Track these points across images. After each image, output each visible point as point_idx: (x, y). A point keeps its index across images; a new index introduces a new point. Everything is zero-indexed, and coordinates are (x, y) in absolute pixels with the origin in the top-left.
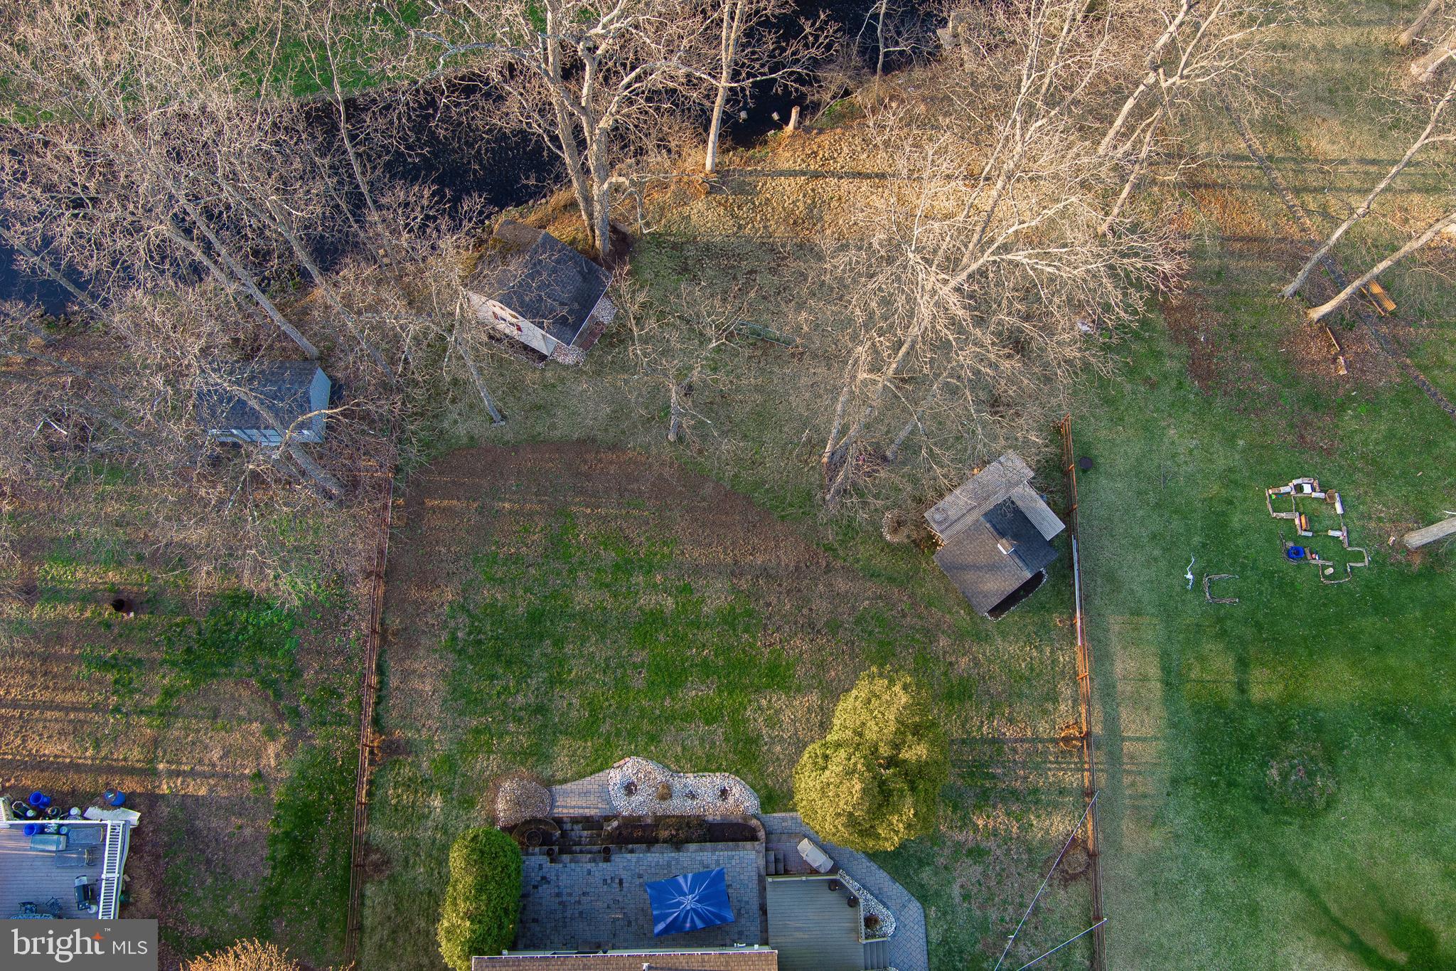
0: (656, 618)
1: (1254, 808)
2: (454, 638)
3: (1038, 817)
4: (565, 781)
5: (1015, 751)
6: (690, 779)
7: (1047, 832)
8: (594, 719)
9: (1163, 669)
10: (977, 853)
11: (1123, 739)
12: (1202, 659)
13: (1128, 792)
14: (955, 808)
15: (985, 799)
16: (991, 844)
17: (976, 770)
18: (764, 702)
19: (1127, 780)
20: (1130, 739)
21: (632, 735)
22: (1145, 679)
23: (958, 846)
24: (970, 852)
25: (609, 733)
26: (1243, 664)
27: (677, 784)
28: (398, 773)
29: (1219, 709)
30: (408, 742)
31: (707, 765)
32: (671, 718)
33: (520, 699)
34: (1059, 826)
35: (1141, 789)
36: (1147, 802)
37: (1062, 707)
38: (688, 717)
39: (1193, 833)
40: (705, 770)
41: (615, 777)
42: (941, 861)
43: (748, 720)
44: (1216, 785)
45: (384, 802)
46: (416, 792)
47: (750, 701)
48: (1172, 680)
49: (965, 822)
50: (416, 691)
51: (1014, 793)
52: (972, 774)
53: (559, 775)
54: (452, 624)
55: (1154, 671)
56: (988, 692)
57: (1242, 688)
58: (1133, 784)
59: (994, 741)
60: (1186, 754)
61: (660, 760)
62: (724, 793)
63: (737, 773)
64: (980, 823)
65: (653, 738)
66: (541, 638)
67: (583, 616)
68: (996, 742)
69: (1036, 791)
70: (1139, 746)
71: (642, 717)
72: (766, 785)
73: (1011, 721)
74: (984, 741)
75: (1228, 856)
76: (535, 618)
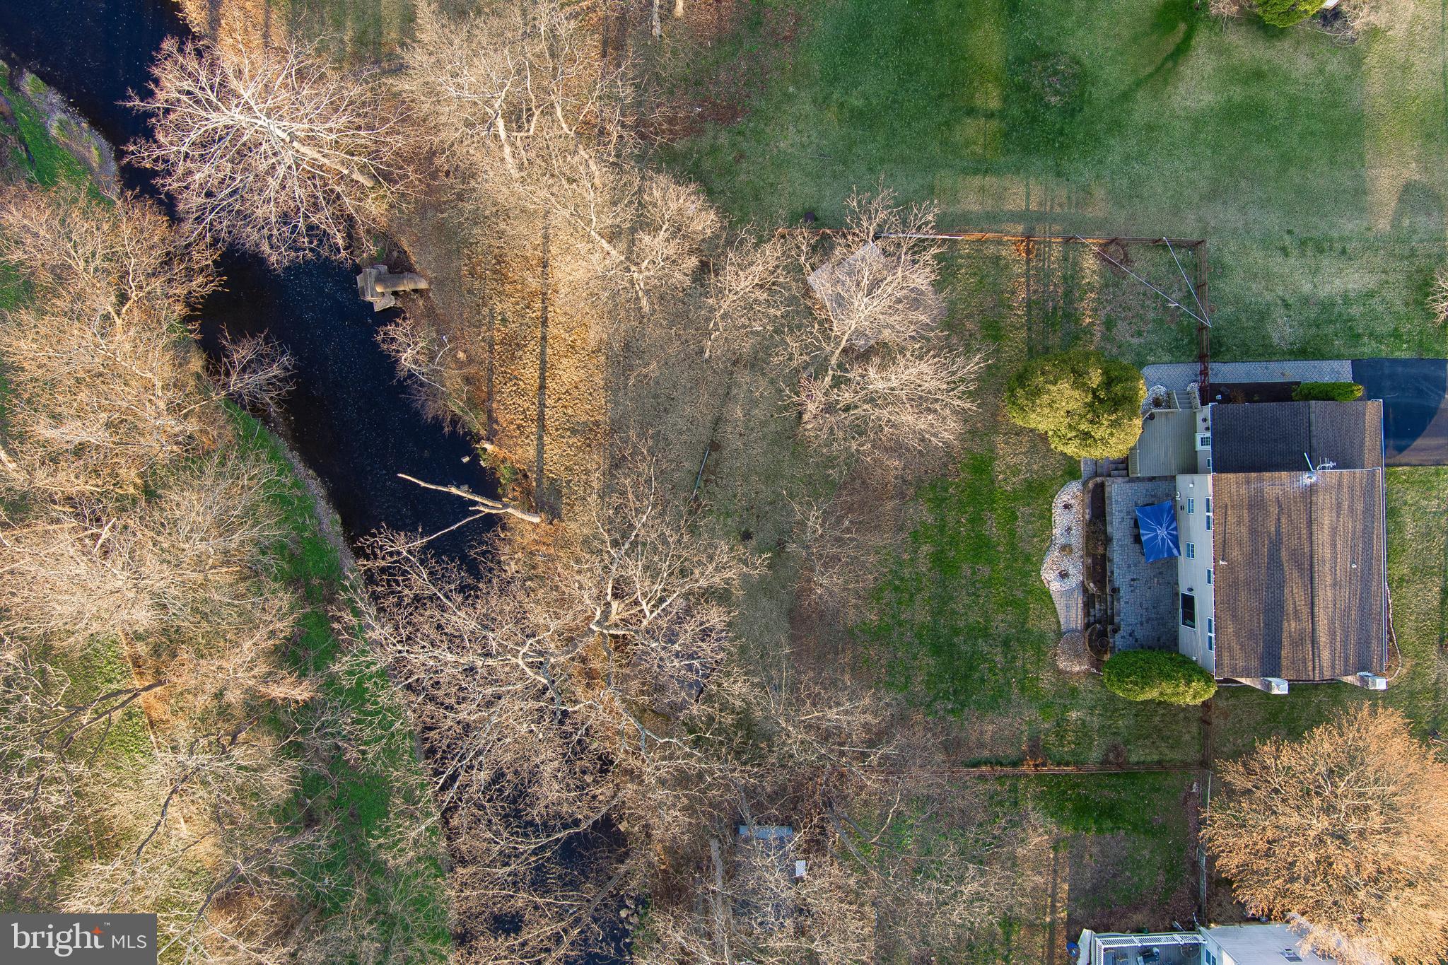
0: (938, 559)
1: (1079, 118)
2: (952, 711)
3: (1083, 277)
4: (1058, 622)
5: (1035, 291)
6: (1056, 531)
7: (1094, 272)
8: (1013, 603)
9: (975, 174)
10: (1109, 324)
11: (1027, 209)
12: (967, 144)
13: (1066, 210)
14: (1078, 338)
15: (1071, 316)
16: (1102, 313)
17: (1049, 320)
18: (1001, 477)
19: (1058, 210)
20: (1027, 204)
21: (1026, 575)
22: (982, 189)
23: (1105, 338)
24: (1108, 329)
25: (1024, 591)
26: (971, 112)
27: (1060, 541)
28: (1053, 744)
29: (1006, 135)
30: (1030, 740)
31: (1046, 518)
32: (1013, 547)
33: (999, 658)
34: (1090, 263)
35: (1064, 200)
36: (1073, 197)
37: (1004, 253)
38: (1012, 533)
39: (1095, 165)
40: (1050, 520)
41: (1055, 586)
42: (1115, 351)
43: (1014, 488)
44: (1061, 144)
45: (1073, 753)
46: (1066, 730)
47: (1000, 488)
48: (982, 167)
49: (1088, 331)
50: (992, 737)
51: (1068, 293)
52: (1053, 325)
53: (1054, 627)
54: (941, 713)
55: (977, 181)
56: (993, 308)
57: (990, 115)
58: (1060, 205)
59: (1029, 307)
60: (1039, 163)
61: (1042, 553)
62: (1067, 507)
63: (1052, 497)
64: (1088, 320)
65: (1028, 559)
66: (952, 645)
67: (937, 613)
68: (1029, 304)
69: (1065, 278)
70: (1032, 198)
71: (1011, 567)
72: (1062, 476)
73: (1013, 293)
74: (1029, 314)
75: (1112, 142)
76: (937, 650)
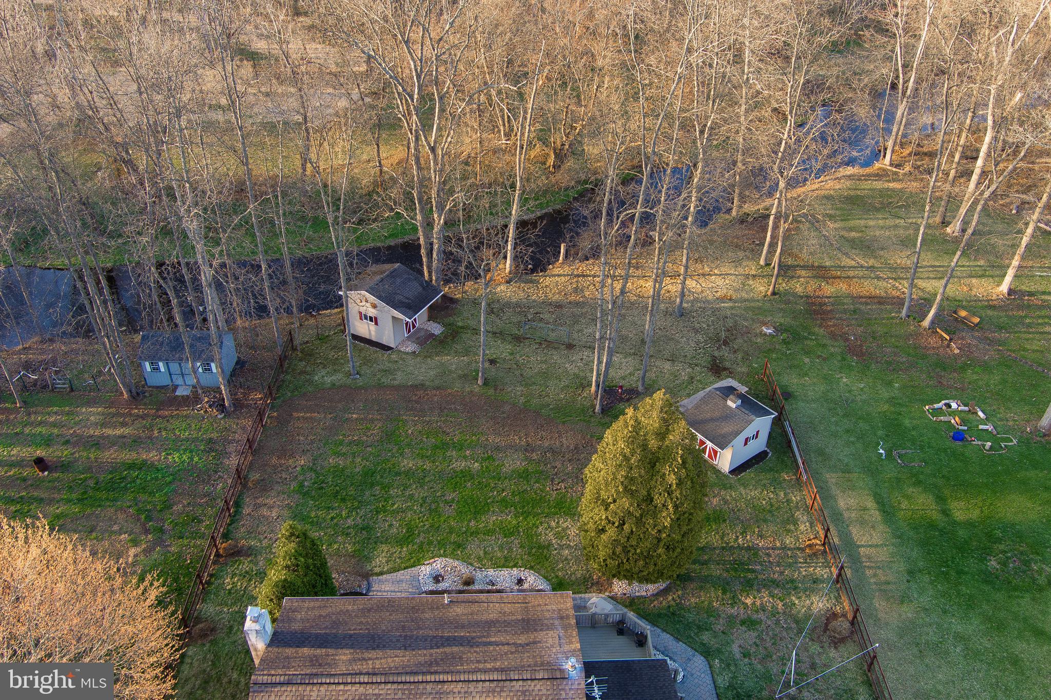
0: (466, 475)
1: (986, 588)
2: (302, 485)
3: (799, 598)
4: (381, 573)
5: (769, 555)
6: (491, 572)
7: (809, 608)
8: (411, 532)
9: (878, 503)
10: (750, 623)
11: (859, 546)
12: (908, 497)
13: (872, 580)
14: (724, 592)
15: (748, 585)
16: (761, 616)
17: (738, 566)
18: (553, 524)
19: (869, 573)
20: (863, 546)
21: (442, 544)
22: (865, 509)
23: (731, 619)
24: (743, 623)
25: (422, 543)
26: (941, 499)
27: (479, 575)
28: (237, 568)
29: (932, 526)
30: (250, 548)
31: (506, 563)
32: (475, 533)
33: (350, 522)
34: (819, 604)
35: (883, 578)
36: (890, 587)
37: (802, 527)
38: (489, 532)
39: (939, 606)
40: (503, 566)
41: (425, 570)
42: (718, 627)
43: (540, 534)
44: (947, 573)
45: (221, 586)
46: (250, 580)
47: (541, 523)
48: (888, 512)
49: (735, 601)
50: (264, 517)
51: (776, 583)
52: (736, 570)
53: (377, 570)
54: (301, 478)
55: (870, 504)
56: (738, 519)
57: (945, 513)
58: (875, 575)
59: (749, 549)
60: (914, 554)
61: (467, 560)
62: (520, 582)
63: (531, 568)
64: (749, 601)
65: (459, 546)
66: (372, 485)
67: (408, 473)
68: (752, 549)
69: (792, 581)
70: (873, 550)
71: (451, 533)
72: (557, 577)
73: (761, 536)
74: (740, 548)
75: (976, 622)
76: (368, 474)
